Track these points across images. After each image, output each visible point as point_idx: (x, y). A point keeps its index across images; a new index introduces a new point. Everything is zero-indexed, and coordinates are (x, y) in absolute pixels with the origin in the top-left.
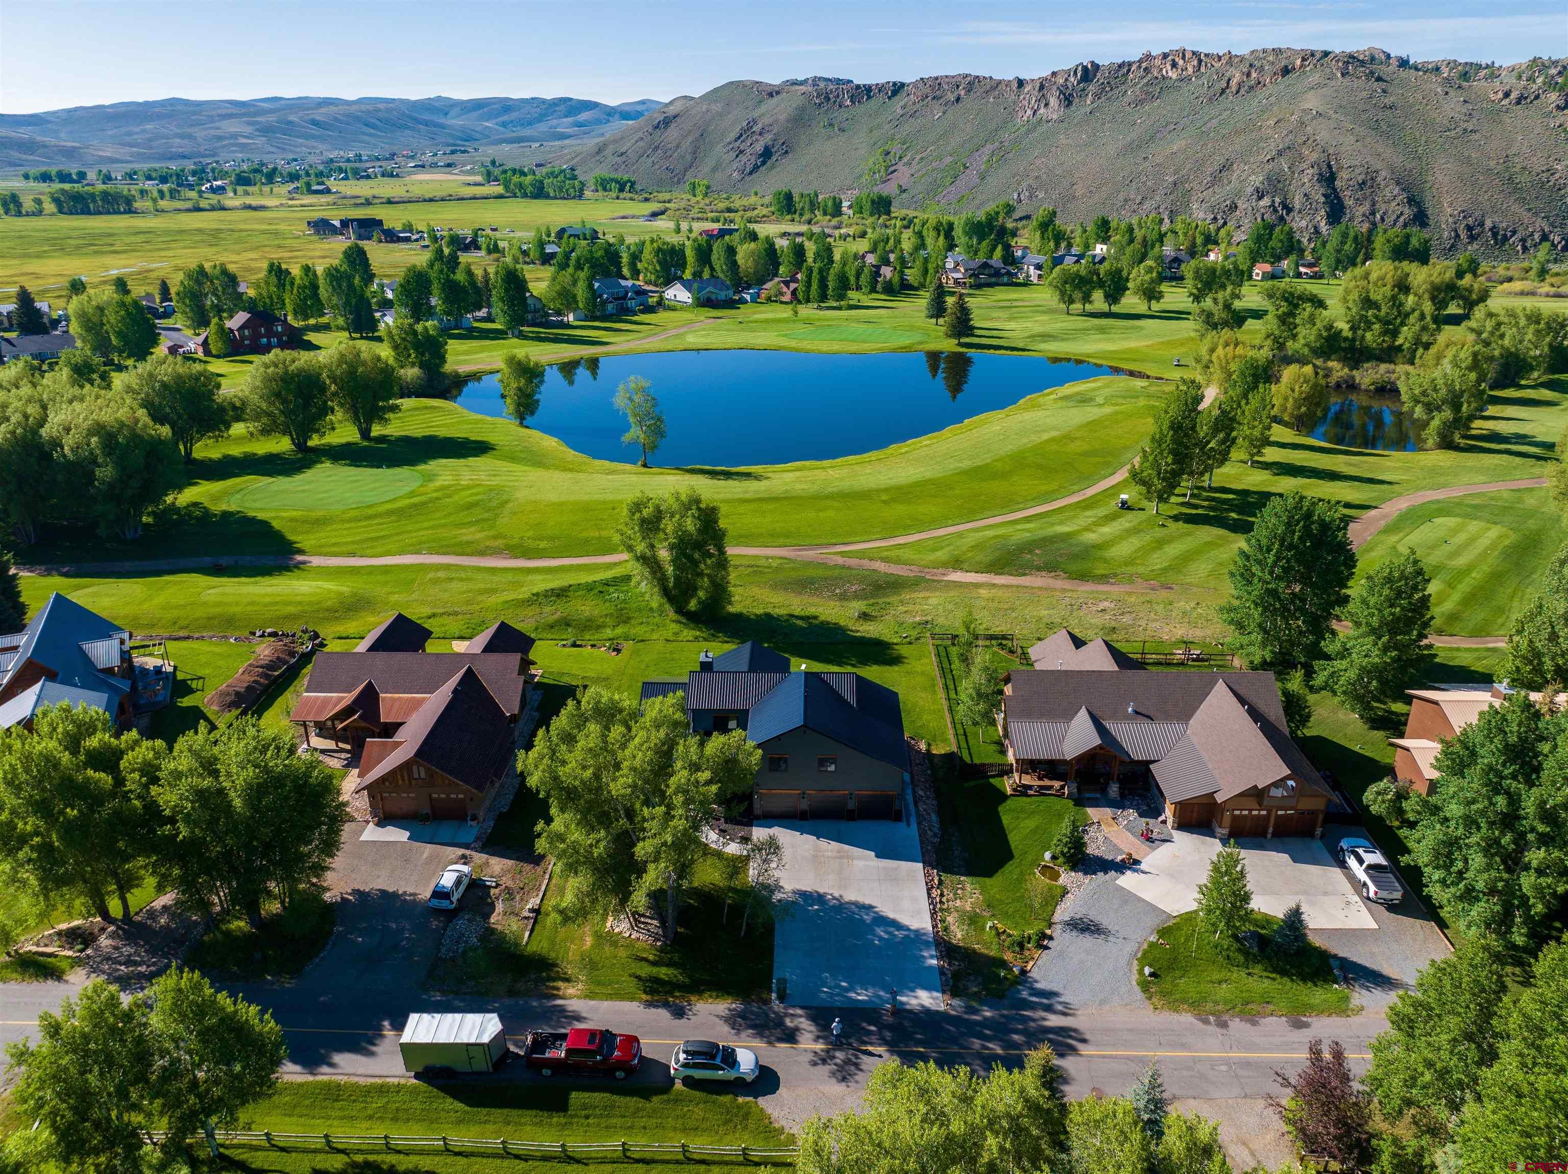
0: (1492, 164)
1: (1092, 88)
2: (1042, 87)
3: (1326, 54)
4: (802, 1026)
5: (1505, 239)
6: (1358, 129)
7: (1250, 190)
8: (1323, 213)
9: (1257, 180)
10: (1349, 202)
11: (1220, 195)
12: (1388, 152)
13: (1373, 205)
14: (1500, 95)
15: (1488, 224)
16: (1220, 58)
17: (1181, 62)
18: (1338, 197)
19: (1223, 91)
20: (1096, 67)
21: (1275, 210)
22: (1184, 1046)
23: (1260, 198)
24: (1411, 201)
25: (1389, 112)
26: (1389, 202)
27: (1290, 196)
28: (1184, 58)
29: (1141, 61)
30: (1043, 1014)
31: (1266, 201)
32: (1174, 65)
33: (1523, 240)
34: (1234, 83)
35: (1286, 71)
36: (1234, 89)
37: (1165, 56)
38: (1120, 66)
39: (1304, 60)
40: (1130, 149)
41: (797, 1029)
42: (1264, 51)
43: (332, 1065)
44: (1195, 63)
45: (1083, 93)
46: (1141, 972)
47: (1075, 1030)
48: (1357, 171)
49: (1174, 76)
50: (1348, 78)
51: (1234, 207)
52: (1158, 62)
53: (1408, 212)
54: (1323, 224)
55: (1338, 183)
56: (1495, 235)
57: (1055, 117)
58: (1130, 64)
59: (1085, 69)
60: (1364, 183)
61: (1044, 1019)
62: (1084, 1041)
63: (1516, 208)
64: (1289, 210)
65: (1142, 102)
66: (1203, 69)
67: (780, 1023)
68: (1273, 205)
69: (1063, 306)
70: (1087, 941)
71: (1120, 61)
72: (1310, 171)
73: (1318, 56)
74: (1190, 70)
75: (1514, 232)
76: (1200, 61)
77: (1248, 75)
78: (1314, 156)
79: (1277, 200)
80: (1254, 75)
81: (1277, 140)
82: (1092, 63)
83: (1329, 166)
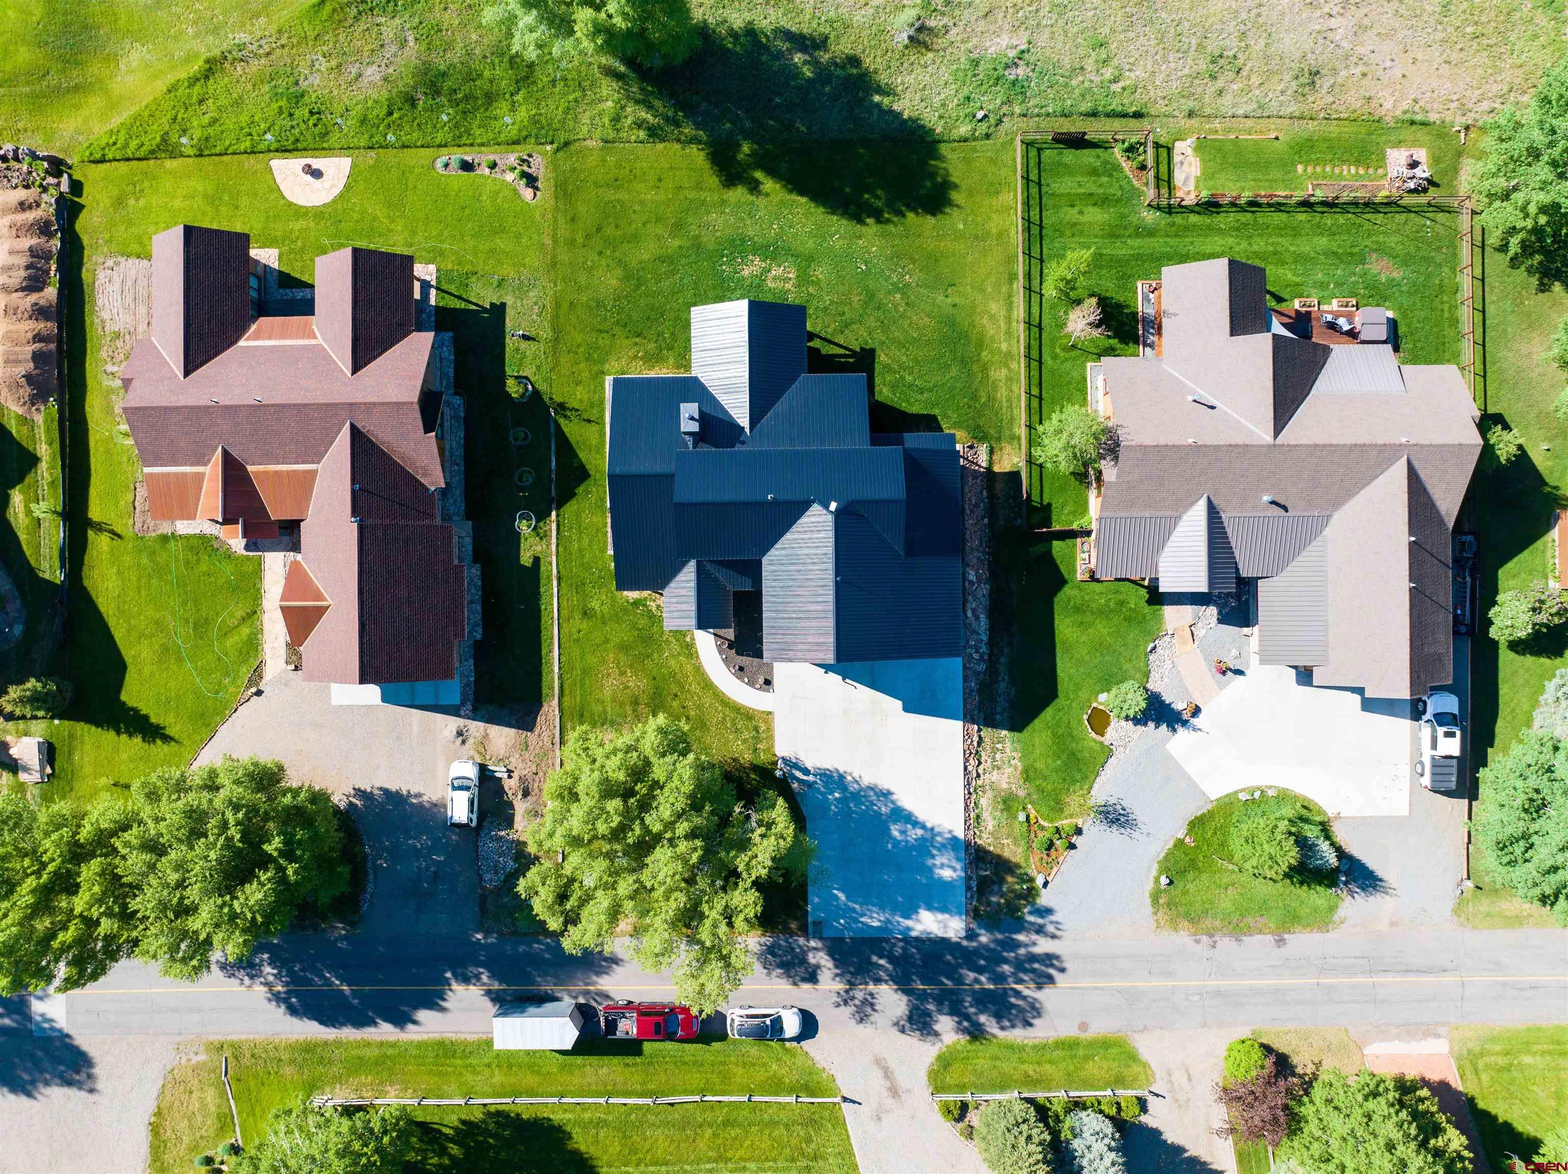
4: (823, 962)
22: (1170, 974)
30: (1034, 937)
41: (818, 966)
43: (415, 1022)
46: (1157, 880)
47: (1057, 957)
61: (1034, 944)
62: (1062, 970)
67: (803, 961)
70: (1114, 835)
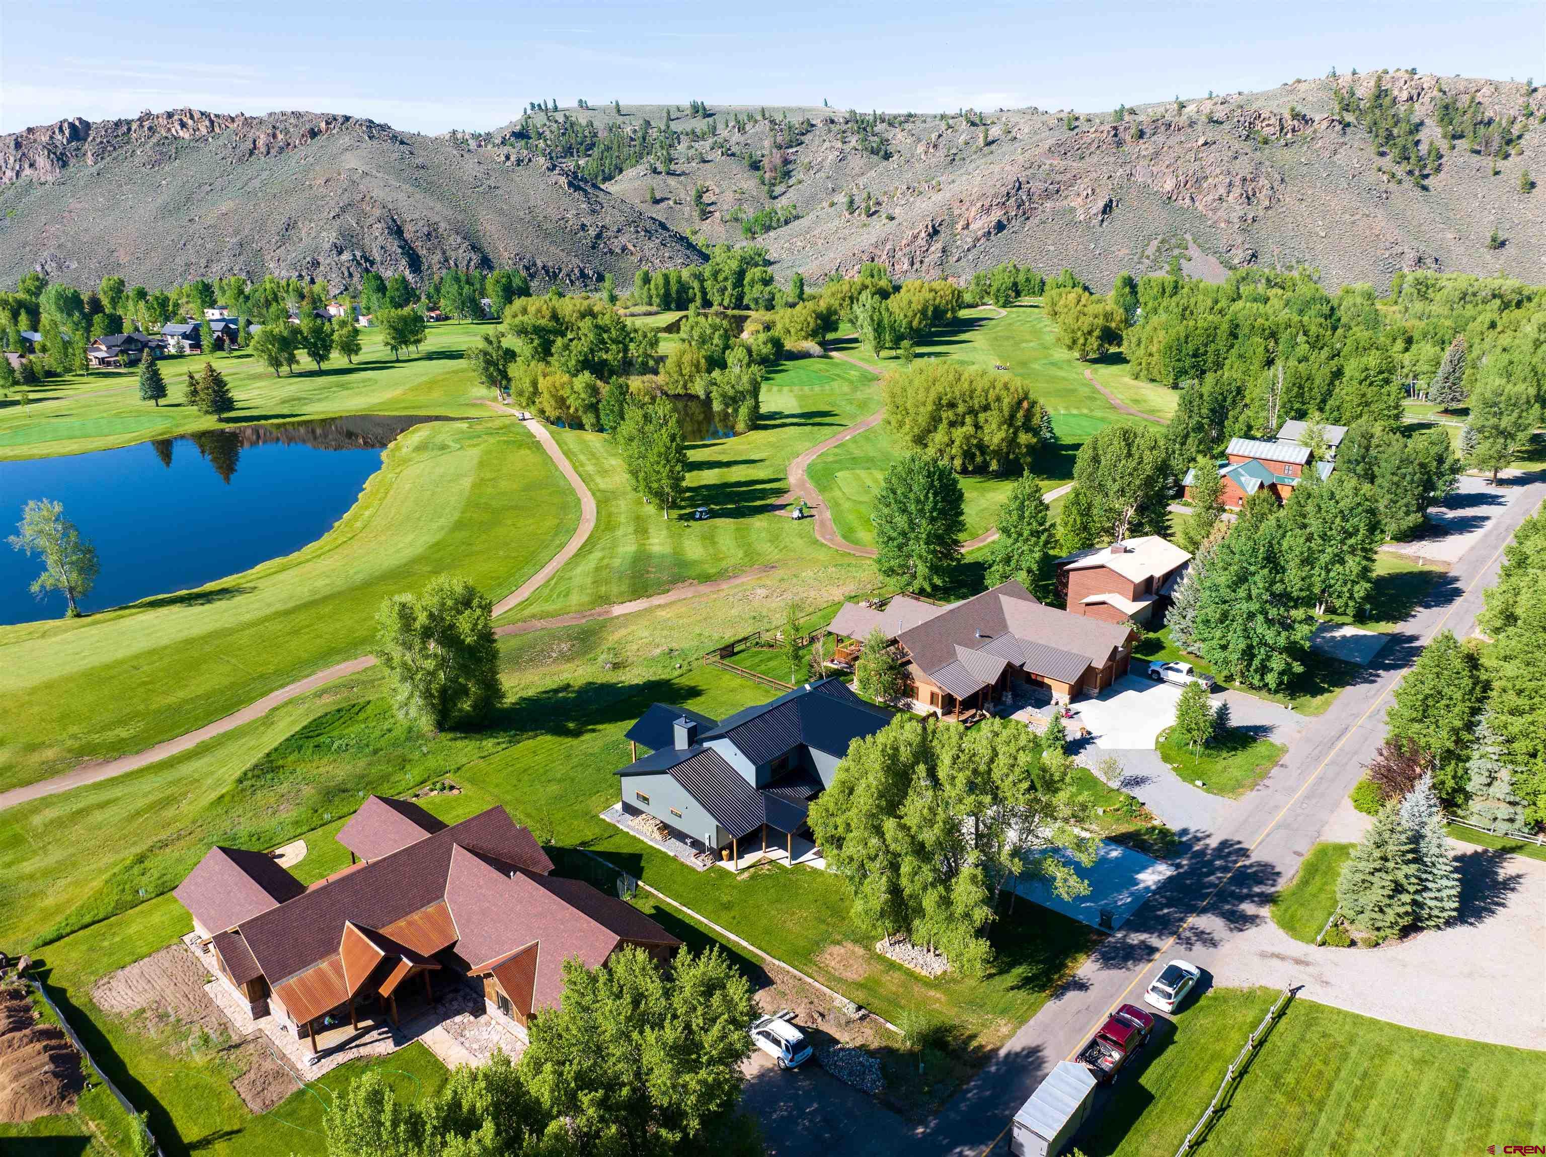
0: (521, 214)
1: (89, 148)
2: (18, 145)
3: (347, 119)
4: (1141, 939)
5: (555, 276)
6: (404, 187)
7: (327, 246)
8: (404, 262)
9: (330, 237)
10: (423, 252)
11: (295, 252)
12: (438, 206)
13: (444, 253)
14: (503, 158)
15: (540, 264)
16: (233, 120)
17: (190, 122)
18: (411, 248)
19: (251, 153)
20: (87, 125)
21: (359, 264)
23: (340, 253)
24: (474, 248)
25: (422, 171)
26: (456, 249)
27: (367, 249)
28: (192, 117)
29: (140, 119)
30: (1201, 844)
31: (346, 256)
32: (183, 125)
33: (568, 275)
34: (261, 143)
35: (313, 134)
36: (263, 149)
37: (170, 115)
38: (118, 124)
39: (328, 123)
40: (166, 211)
42: (283, 114)
44: (207, 123)
45: (79, 154)
46: (1197, 787)
48: (421, 223)
49: (187, 136)
50: (375, 142)
51: (316, 264)
52: (163, 121)
53: (475, 258)
54: (407, 272)
55: (407, 235)
56: (547, 272)
57: (50, 178)
58: (129, 123)
59: (72, 126)
60: (429, 234)
63: (552, 249)
64: (372, 263)
65: (158, 162)
66: (217, 130)
68: (354, 258)
69: (272, 370)
70: (1151, 788)
71: (115, 119)
72: (379, 225)
73: (340, 120)
74: (204, 131)
75: (560, 270)
76: (212, 122)
77: (274, 136)
78: (377, 212)
79: (358, 254)
80: (280, 137)
81: (334, 200)
82: (80, 119)
83: (394, 221)
